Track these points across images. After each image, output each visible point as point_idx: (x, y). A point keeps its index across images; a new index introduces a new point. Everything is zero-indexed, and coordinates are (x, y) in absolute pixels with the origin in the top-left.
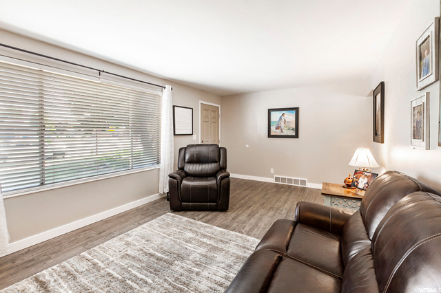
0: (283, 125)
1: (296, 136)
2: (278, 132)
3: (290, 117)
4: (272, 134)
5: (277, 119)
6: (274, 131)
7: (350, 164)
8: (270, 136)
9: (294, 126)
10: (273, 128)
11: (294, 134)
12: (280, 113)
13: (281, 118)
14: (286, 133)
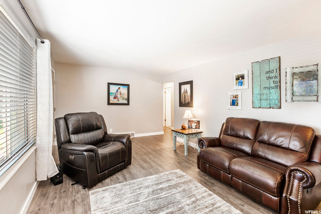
0: (119, 96)
1: (128, 104)
2: (116, 101)
3: (124, 90)
4: (111, 102)
5: (115, 91)
6: (112, 100)
7: (184, 117)
8: (109, 104)
9: (126, 97)
10: (111, 98)
11: (126, 102)
12: (117, 87)
13: (117, 90)
14: (121, 101)
